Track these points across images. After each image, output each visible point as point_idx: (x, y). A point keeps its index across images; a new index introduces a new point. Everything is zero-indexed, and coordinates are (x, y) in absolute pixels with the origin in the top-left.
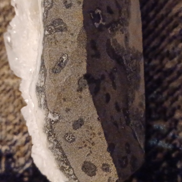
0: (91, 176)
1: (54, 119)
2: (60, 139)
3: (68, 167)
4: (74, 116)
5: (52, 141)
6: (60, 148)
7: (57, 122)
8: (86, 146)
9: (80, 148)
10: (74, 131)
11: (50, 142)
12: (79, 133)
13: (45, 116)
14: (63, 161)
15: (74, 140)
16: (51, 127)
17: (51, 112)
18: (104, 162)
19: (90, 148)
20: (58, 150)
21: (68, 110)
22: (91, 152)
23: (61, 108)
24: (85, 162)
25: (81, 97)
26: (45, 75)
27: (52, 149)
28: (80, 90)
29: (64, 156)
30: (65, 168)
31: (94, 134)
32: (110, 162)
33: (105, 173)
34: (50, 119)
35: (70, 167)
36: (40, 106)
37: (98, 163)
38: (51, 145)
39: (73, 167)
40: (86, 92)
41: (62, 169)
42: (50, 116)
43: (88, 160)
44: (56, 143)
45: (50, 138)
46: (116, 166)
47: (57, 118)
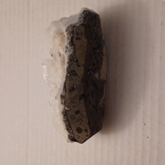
0: (79, 133)
1: (68, 109)
2: (69, 117)
3: (70, 129)
4: (76, 109)
5: (65, 118)
6: (68, 121)
7: (68, 111)
8: (79, 121)
9: (77, 122)
10: (75, 115)
11: (64, 118)
12: (77, 116)
13: (64, 108)
14: (68, 126)
15: (74, 118)
16: (66, 113)
17: (67, 107)
18: (86, 128)
19: (81, 122)
20: (67, 122)
21: (74, 107)
22: (81, 124)
23: (71, 106)
24: (78, 128)
25: (80, 102)
26: (66, 92)
27: (65, 121)
28: (80, 100)
29: (69, 124)
30: (69, 129)
31: (83, 117)
32: (88, 128)
33: (86, 133)
34: (66, 109)
35: (71, 129)
36: (62, 103)
37: (83, 128)
38: (65, 119)
39: (72, 129)
40: (82, 101)
41: (68, 129)
42: (66, 108)
43: (79, 127)
44: (67, 119)
45: (65, 117)
46: (90, 130)
47: (69, 109)
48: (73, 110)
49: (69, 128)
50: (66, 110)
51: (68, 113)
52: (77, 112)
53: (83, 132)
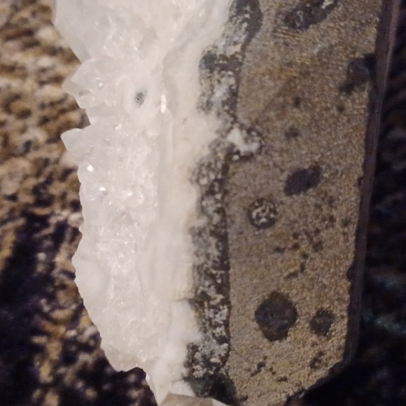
0: (271, 338)
1: (243, 148)
2: (235, 210)
3: (220, 297)
5: (211, 210)
6: (223, 238)
7: (248, 157)
8: (296, 247)
9: (278, 250)
10: (284, 198)
11: (202, 210)
14: (213, 277)
15: (271, 223)
16: (225, 169)
17: (242, 127)
18: (326, 306)
19: (305, 256)
20: (213, 240)
21: (292, 134)
22: (303, 268)
23: (278, 124)
25: (341, 109)
27: (197, 234)
30: (209, 299)
31: (332, 219)
32: (340, 310)
33: (314, 338)
34: (233, 146)
35: (226, 302)
38: (202, 222)
39: (233, 301)
41: (199, 301)
42: (236, 137)
43: (284, 291)
44: (217, 219)
47: (254, 147)
48: (277, 158)
49: (212, 292)
50: (231, 151)
51: (239, 175)
52: (302, 181)
53: (301, 331)
